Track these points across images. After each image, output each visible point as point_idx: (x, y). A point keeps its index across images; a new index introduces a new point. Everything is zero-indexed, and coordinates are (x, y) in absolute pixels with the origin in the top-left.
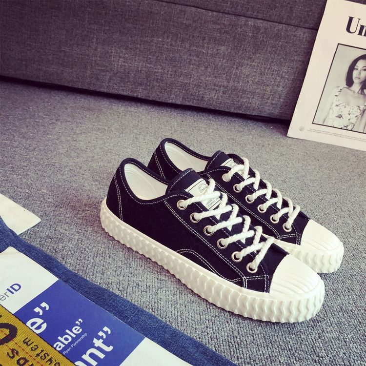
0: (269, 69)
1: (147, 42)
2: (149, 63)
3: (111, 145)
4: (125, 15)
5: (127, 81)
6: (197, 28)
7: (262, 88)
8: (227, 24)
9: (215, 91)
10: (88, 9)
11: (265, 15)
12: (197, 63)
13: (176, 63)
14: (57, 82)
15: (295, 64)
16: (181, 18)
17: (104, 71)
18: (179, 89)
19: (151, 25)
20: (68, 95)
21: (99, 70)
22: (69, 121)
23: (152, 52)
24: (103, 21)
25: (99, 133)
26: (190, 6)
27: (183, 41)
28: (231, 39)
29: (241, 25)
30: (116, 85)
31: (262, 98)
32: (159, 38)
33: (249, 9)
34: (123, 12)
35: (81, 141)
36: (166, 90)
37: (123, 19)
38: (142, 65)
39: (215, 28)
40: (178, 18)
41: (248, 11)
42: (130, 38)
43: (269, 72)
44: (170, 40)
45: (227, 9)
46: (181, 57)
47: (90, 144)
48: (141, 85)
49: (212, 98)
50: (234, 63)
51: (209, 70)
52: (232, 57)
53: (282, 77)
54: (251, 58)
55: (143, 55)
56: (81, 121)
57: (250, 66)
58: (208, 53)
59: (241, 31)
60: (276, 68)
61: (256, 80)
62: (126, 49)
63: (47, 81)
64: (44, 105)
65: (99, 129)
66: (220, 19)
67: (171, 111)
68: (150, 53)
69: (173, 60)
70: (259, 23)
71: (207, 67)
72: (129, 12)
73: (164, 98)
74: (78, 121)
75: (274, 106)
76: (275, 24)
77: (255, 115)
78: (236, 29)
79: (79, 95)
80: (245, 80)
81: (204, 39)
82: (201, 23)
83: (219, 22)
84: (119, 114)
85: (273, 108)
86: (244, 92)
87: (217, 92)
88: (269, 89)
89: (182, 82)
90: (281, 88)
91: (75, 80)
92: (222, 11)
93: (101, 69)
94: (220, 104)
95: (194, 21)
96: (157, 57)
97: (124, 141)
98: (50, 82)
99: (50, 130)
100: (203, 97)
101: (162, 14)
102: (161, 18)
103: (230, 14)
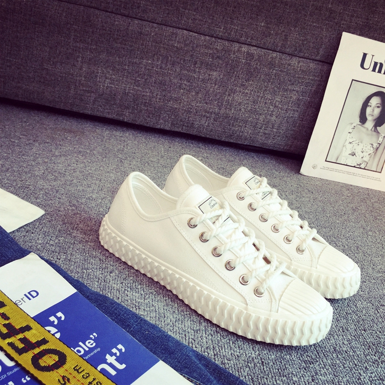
0: (262, 97)
1: (136, 63)
2: (137, 86)
3: (93, 169)
4: (114, 35)
5: (112, 103)
6: (189, 52)
7: (254, 117)
8: (220, 49)
9: (205, 118)
10: (74, 26)
11: (259, 42)
12: (188, 88)
13: (166, 86)
14: (37, 102)
15: (288, 93)
16: (172, 40)
17: (88, 92)
18: (168, 114)
19: (140, 46)
20: (48, 116)
21: (83, 90)
22: (47, 143)
23: (140, 74)
24: (90, 40)
25: (80, 157)
26: (182, 29)
27: (173, 64)
28: (224, 64)
29: (234, 51)
30: (101, 107)
31: (255, 127)
32: (148, 60)
33: (242, 34)
34: (111, 31)
35: (60, 163)
36: (154, 114)
37: (111, 39)
38: (129, 87)
39: (207, 53)
40: (169, 40)
41: (242, 37)
42: (117, 59)
43: (262, 100)
44: (160, 62)
45: (221, 34)
46: (170, 81)
47: (70, 167)
48: (127, 108)
49: (203, 125)
50: (227, 90)
51: (200, 95)
52: (224, 83)
53: (275, 107)
54: (244, 85)
55: (131, 76)
56: (61, 143)
57: (243, 93)
58: (199, 78)
59: (234, 58)
60: (269, 97)
61: (249, 109)
62: (113, 70)
63: (26, 100)
64: (22, 125)
65: (80, 152)
66: (213, 44)
67: (159, 137)
68: (138, 75)
69: (162, 83)
70: (253, 50)
71: (198, 93)
72: (118, 31)
73: (152, 123)
74: (58, 142)
75: (267, 136)
76: (268, 51)
77: (246, 145)
78: (229, 55)
79: (60, 116)
80: (238, 107)
81: (195, 63)
82: (193, 47)
83: (212, 46)
84: (102, 138)
85: (266, 138)
86: (236, 119)
87: (208, 119)
88: (262, 118)
89: (171, 107)
90: (274, 118)
91: (57, 100)
92: (215, 35)
93: (86, 90)
94: (211, 131)
95: (186, 45)
96: (146, 80)
97: (107, 165)
98: (30, 101)
99: (26, 151)
100: (193, 123)
101: (153, 36)
102: (151, 39)
103: (223, 39)
